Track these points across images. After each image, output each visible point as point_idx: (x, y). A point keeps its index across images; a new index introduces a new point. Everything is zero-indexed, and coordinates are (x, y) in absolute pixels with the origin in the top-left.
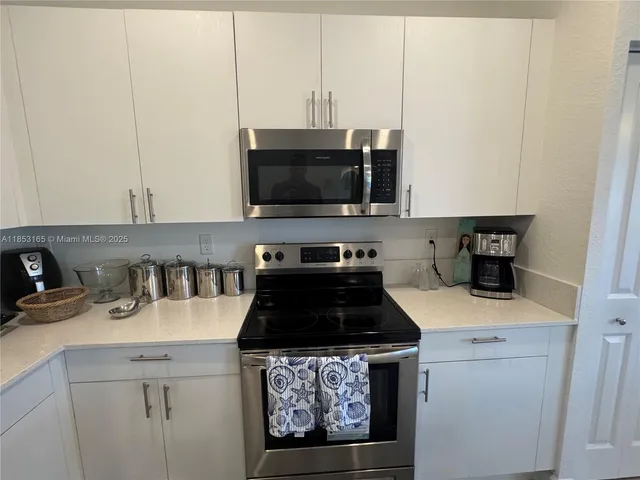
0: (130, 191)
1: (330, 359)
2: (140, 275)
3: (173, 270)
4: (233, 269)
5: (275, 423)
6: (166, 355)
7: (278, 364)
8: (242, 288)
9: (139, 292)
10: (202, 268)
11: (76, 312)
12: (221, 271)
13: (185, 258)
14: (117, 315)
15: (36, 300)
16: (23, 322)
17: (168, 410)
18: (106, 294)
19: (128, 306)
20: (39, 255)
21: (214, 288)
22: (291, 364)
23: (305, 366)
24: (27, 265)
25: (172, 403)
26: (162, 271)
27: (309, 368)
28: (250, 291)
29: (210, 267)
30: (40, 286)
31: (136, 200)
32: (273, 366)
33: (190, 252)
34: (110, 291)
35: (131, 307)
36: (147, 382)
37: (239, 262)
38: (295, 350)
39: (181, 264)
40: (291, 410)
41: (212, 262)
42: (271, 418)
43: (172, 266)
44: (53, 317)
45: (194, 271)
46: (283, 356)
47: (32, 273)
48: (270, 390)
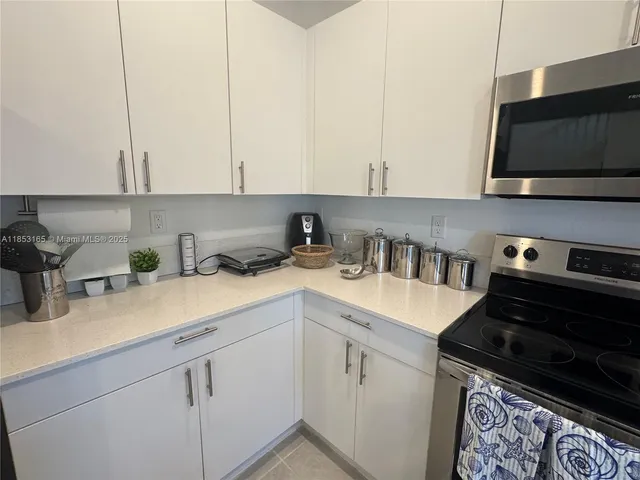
0: (371, 165)
1: (580, 430)
2: (372, 246)
3: (400, 247)
4: (463, 259)
5: (465, 462)
6: (368, 324)
7: (485, 390)
8: (470, 284)
9: (369, 262)
10: (428, 251)
11: (323, 265)
12: (447, 259)
13: (414, 237)
14: (345, 275)
15: (304, 250)
16: (294, 264)
17: (362, 376)
18: (347, 258)
19: (356, 270)
20: (312, 218)
21: (437, 277)
22: (503, 400)
23: (530, 416)
24: (305, 223)
25: (367, 371)
26: (391, 247)
27: (536, 421)
28: (478, 289)
29: (436, 251)
30: (308, 240)
31: (375, 174)
32: (477, 389)
33: (421, 233)
34: (350, 255)
35: (358, 272)
36: (351, 342)
37: (473, 254)
38: (519, 386)
39: (408, 242)
40: (493, 462)
41: (439, 246)
42: (461, 452)
43: (400, 243)
44: (308, 265)
45: (419, 252)
46: (496, 384)
47: (306, 230)
48: (467, 418)
